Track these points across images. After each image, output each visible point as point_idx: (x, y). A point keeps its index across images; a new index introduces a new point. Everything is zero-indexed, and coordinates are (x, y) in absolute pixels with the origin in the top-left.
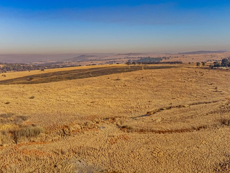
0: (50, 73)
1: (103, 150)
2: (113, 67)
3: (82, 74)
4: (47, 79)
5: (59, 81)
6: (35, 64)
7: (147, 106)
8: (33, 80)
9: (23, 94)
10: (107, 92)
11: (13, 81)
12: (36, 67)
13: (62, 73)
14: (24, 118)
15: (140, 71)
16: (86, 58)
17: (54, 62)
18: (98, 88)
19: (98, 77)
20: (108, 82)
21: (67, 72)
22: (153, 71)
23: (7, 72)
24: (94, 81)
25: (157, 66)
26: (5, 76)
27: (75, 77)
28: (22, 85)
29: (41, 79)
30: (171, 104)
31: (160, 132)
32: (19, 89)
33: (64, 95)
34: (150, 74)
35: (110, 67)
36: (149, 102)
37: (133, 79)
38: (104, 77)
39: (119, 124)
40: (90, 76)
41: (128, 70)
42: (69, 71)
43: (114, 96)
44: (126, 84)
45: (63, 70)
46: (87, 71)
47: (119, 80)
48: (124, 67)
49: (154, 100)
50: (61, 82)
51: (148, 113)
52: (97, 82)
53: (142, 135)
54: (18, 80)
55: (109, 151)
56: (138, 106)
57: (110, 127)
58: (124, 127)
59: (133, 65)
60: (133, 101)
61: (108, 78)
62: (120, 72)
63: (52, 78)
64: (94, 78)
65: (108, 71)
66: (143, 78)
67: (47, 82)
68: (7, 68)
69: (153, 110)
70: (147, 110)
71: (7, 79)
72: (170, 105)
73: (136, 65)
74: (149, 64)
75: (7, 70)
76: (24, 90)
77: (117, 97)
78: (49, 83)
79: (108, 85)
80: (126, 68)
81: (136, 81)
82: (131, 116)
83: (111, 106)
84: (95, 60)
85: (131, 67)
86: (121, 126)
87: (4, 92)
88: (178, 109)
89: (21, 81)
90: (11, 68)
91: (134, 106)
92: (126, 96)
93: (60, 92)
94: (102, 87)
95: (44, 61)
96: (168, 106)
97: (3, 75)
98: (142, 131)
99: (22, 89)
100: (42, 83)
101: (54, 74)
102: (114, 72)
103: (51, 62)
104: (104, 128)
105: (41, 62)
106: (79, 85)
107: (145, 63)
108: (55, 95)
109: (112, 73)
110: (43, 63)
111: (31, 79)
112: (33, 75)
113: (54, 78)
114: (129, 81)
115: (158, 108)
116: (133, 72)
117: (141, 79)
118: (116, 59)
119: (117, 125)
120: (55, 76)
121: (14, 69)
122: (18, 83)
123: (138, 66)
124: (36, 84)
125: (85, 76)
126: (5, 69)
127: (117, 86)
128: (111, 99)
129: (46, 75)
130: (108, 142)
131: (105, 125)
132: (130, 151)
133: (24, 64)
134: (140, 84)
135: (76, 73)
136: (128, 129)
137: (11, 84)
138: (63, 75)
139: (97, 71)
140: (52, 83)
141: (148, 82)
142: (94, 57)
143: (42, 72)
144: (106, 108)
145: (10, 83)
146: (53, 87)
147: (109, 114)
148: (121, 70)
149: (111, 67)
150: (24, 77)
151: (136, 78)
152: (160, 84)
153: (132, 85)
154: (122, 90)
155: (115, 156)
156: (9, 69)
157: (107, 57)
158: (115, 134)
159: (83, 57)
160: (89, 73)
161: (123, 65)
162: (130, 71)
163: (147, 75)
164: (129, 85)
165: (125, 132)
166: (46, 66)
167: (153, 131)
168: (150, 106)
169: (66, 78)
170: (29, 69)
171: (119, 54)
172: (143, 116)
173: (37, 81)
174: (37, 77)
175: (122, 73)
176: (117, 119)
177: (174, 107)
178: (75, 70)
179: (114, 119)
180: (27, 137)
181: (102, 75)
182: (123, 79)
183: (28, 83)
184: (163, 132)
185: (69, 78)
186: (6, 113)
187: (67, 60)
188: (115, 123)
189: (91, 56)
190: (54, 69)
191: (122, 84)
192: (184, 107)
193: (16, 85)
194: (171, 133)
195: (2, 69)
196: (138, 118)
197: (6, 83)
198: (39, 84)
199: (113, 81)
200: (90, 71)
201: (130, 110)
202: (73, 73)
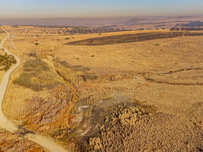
0: (105, 37)
1: (132, 90)
2: (157, 32)
3: (130, 39)
4: (103, 42)
5: (112, 44)
6: (94, 27)
7: (172, 67)
8: (93, 42)
9: (87, 53)
10: (146, 55)
11: (79, 42)
12: (95, 30)
13: (114, 37)
14: (88, 69)
15: (180, 37)
16: (138, 21)
17: (110, 25)
18: (140, 51)
19: (142, 42)
20: (149, 47)
21: (118, 37)
22: (191, 38)
23: (74, 34)
24: (137, 45)
25: (198, 33)
26: (74, 38)
27: (124, 41)
28: (86, 46)
29: (99, 41)
30: (192, 66)
31: (172, 84)
32: (84, 49)
33: (114, 56)
34: (188, 41)
35: (154, 32)
36: (176, 64)
37: (171, 44)
38: (146, 42)
39: (147, 77)
40: (136, 41)
41: (169, 35)
42: (120, 36)
43: (150, 58)
44: (163, 49)
45: (116, 35)
46: (134, 36)
47: (159, 45)
48: (167, 33)
49: (180, 63)
50: (113, 45)
51: (170, 72)
52: (140, 46)
53: (159, 84)
54: (83, 42)
55: (135, 90)
56: (165, 67)
57: (140, 78)
58: (149, 79)
59: (176, 31)
60: (163, 63)
61: (150, 43)
62: (162, 38)
63: (107, 42)
64: (139, 42)
65: (151, 37)
66: (179, 44)
67: (103, 45)
68: (74, 31)
69: (175, 70)
70: (171, 70)
71: (75, 41)
72: (191, 68)
73: (179, 31)
74: (191, 30)
75: (74, 33)
76: (87, 50)
77: (152, 59)
78: (104, 46)
79: (149, 49)
80: (168, 34)
81: (173, 46)
82: (157, 73)
83: (145, 65)
84: (145, 24)
85: (174, 33)
86: (148, 78)
87: (75, 51)
88: (195, 71)
89: (85, 43)
90: (77, 31)
91: (163, 66)
92: (159, 59)
93: (111, 53)
94: (143, 50)
95: (101, 24)
96: (189, 68)
97: (72, 37)
98: (160, 82)
99: (86, 49)
100: (100, 45)
101: (109, 37)
102: (157, 38)
103: (107, 25)
104: (136, 78)
105: (99, 25)
106: (126, 48)
107: (188, 29)
108: (108, 55)
109: (154, 39)
110: (101, 26)
111: (92, 41)
112: (93, 38)
113: (108, 41)
114: (166, 46)
115: (179, 69)
116: (173, 38)
117: (178, 45)
118: (166, 23)
119: (145, 78)
120: (109, 40)
121: (79, 32)
122: (83, 44)
123: (180, 32)
124: (95, 46)
125: (132, 40)
126: (73, 32)
127: (155, 50)
128: (147, 60)
129: (102, 39)
130: (136, 86)
131: (137, 77)
132: (147, 92)
133: (86, 28)
134: (175, 50)
135: (126, 37)
136: (152, 80)
137: (79, 45)
138: (115, 39)
139: (143, 36)
140: (106, 45)
141: (182, 48)
142: (146, 20)
143: (100, 36)
144: (141, 67)
145: (77, 44)
146: (107, 49)
147: (142, 70)
148: (163, 36)
149: (156, 32)
150: (86, 40)
151: (173, 44)
152: (192, 50)
153: (168, 50)
154: (158, 54)
155: (138, 93)
156: (76, 32)
157: (158, 20)
158: (142, 83)
159: (135, 20)
160: (136, 38)
161: (167, 30)
162: (171, 37)
163: (184, 41)
164: (165, 50)
165: (148, 82)
166: (103, 30)
167: (167, 83)
168: (175, 67)
169: (117, 41)
170: (90, 32)
171: (170, 18)
172: (166, 73)
173: (96, 43)
174: (96, 40)
175: (163, 39)
176: (146, 74)
177: (193, 69)
178: (124, 35)
179: (144, 74)
180: (91, 79)
181: (145, 40)
182: (162, 44)
183: (90, 45)
184: (174, 84)
185: (119, 42)
186: (78, 65)
187: (121, 23)
188: (144, 76)
189: (142, 19)
190: (109, 33)
191: (160, 49)
192: (201, 69)
193: (82, 46)
194: (180, 85)
195: (71, 32)
196: (161, 75)
197: (75, 44)
198: (97, 46)
199: (153, 46)
200: (137, 36)
201: (158, 69)
202: (123, 37)
